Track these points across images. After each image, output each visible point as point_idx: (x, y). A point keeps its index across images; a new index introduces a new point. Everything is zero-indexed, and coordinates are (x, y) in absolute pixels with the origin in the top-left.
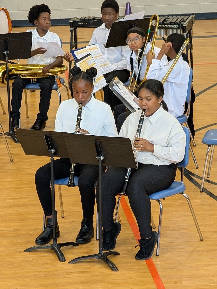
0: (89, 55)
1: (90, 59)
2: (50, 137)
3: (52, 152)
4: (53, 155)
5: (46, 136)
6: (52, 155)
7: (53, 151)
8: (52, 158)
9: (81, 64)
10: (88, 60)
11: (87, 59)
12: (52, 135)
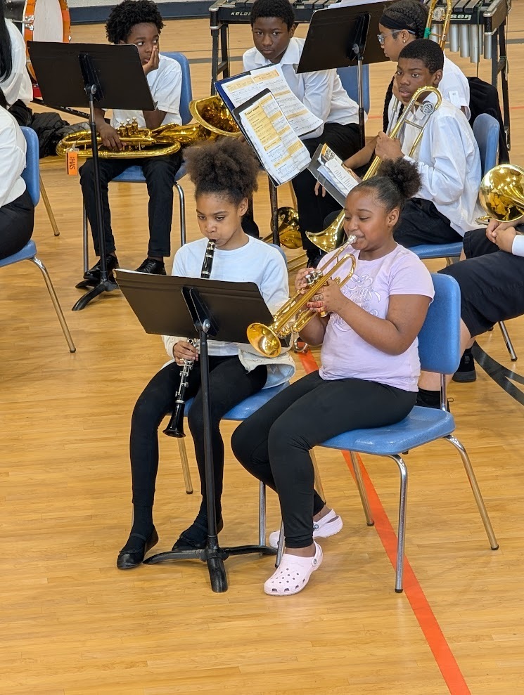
0: (266, 91)
1: (269, 102)
2: (196, 292)
3: (204, 328)
4: (206, 335)
5: (186, 291)
6: (203, 334)
7: (206, 325)
8: (204, 343)
9: (250, 115)
10: (266, 105)
11: (262, 103)
12: (200, 288)
